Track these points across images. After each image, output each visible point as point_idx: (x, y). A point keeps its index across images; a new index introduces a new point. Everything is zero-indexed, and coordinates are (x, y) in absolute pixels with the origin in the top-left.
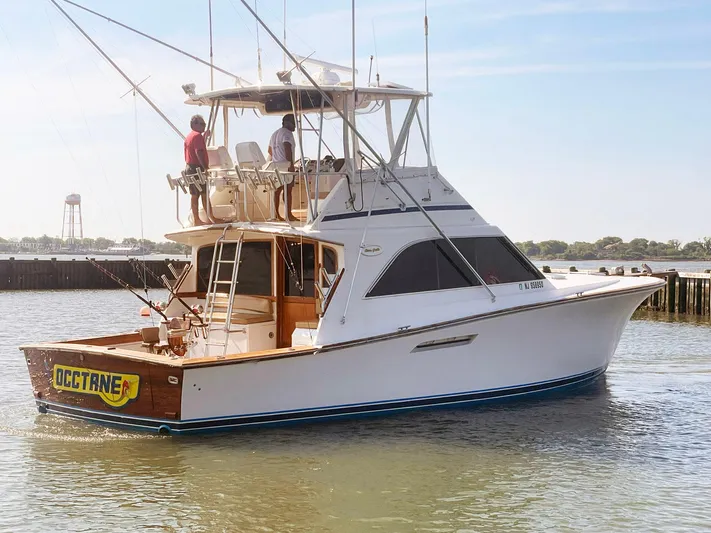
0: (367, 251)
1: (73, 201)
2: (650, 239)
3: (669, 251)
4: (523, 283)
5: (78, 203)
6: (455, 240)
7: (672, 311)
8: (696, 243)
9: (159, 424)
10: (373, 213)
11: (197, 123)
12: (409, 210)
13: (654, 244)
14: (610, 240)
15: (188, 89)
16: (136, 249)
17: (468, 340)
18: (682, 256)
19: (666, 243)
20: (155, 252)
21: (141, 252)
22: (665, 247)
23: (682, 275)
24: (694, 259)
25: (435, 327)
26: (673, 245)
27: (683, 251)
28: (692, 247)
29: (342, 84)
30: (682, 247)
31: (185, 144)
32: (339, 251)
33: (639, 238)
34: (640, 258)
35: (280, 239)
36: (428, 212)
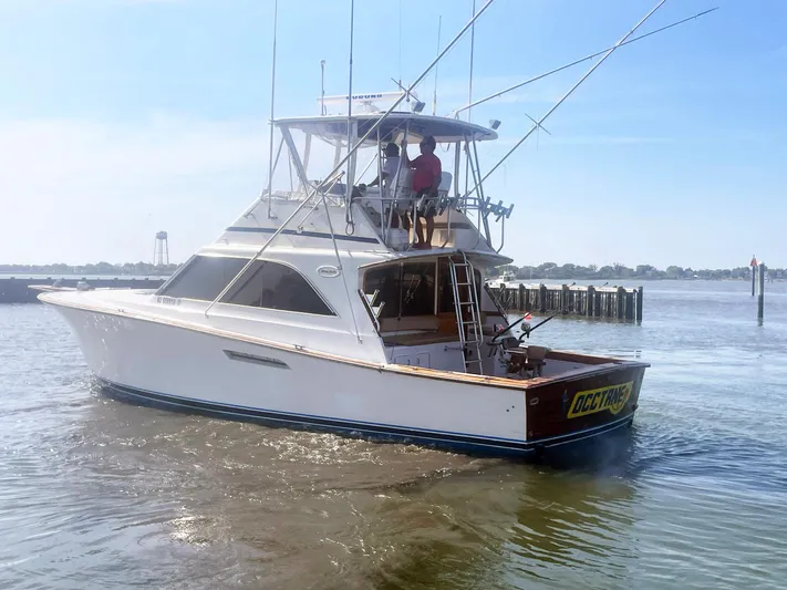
1: (162, 236)
2: (576, 264)
3: (589, 273)
5: (166, 238)
7: (591, 314)
13: (578, 267)
14: (549, 265)
18: (598, 276)
19: (587, 267)
22: (587, 269)
23: (597, 289)
24: (606, 278)
26: (592, 268)
27: (599, 273)
28: (605, 270)
30: (598, 269)
33: (569, 263)
34: (569, 278)
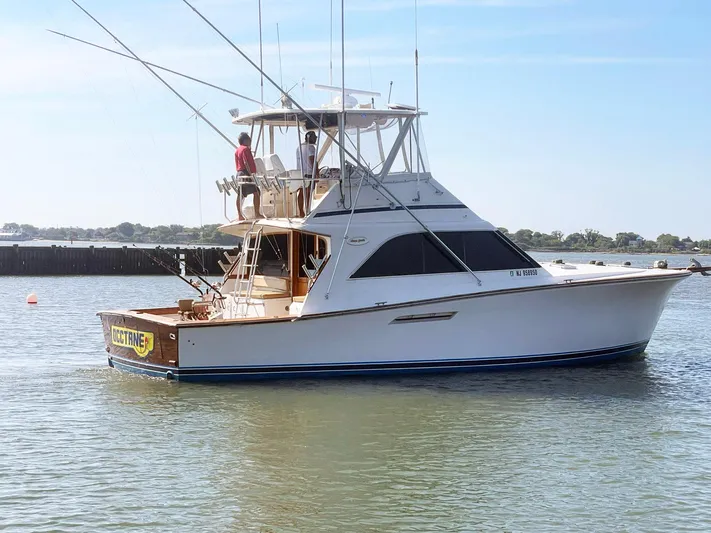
0: (353, 241)
2: (535, 230)
3: (551, 242)
4: (515, 271)
6: (440, 234)
8: (578, 234)
9: (166, 370)
10: (356, 211)
11: (245, 139)
12: (398, 208)
13: (538, 235)
15: (234, 113)
16: (18, 234)
17: (448, 316)
18: (564, 247)
19: (550, 234)
20: (38, 237)
21: (24, 237)
22: (549, 238)
24: (576, 250)
25: (411, 304)
26: (556, 236)
27: (565, 242)
28: (574, 238)
29: (362, 107)
30: (565, 238)
31: (236, 156)
32: (328, 240)
33: (524, 228)
35: (296, 232)
36: (412, 211)
